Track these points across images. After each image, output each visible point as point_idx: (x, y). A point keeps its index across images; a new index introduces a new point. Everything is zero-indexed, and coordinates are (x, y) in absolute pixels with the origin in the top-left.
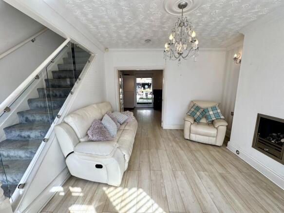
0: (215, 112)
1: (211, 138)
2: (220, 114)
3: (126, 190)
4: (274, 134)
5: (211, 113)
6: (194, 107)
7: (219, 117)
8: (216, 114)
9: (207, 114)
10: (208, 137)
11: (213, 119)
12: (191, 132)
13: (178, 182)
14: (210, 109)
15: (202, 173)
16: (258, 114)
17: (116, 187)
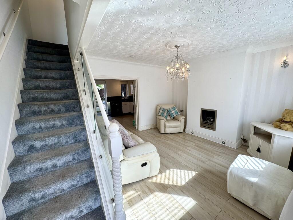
0: (175, 111)
1: (178, 128)
2: (178, 112)
3: (164, 174)
4: (208, 118)
5: (173, 112)
6: (162, 109)
7: (178, 114)
8: (176, 112)
9: (171, 113)
10: (176, 128)
11: (175, 116)
12: (166, 127)
13: (183, 157)
14: (172, 110)
15: (188, 148)
16: (201, 109)
17: (156, 176)
